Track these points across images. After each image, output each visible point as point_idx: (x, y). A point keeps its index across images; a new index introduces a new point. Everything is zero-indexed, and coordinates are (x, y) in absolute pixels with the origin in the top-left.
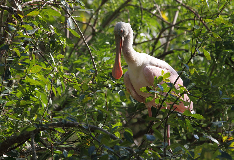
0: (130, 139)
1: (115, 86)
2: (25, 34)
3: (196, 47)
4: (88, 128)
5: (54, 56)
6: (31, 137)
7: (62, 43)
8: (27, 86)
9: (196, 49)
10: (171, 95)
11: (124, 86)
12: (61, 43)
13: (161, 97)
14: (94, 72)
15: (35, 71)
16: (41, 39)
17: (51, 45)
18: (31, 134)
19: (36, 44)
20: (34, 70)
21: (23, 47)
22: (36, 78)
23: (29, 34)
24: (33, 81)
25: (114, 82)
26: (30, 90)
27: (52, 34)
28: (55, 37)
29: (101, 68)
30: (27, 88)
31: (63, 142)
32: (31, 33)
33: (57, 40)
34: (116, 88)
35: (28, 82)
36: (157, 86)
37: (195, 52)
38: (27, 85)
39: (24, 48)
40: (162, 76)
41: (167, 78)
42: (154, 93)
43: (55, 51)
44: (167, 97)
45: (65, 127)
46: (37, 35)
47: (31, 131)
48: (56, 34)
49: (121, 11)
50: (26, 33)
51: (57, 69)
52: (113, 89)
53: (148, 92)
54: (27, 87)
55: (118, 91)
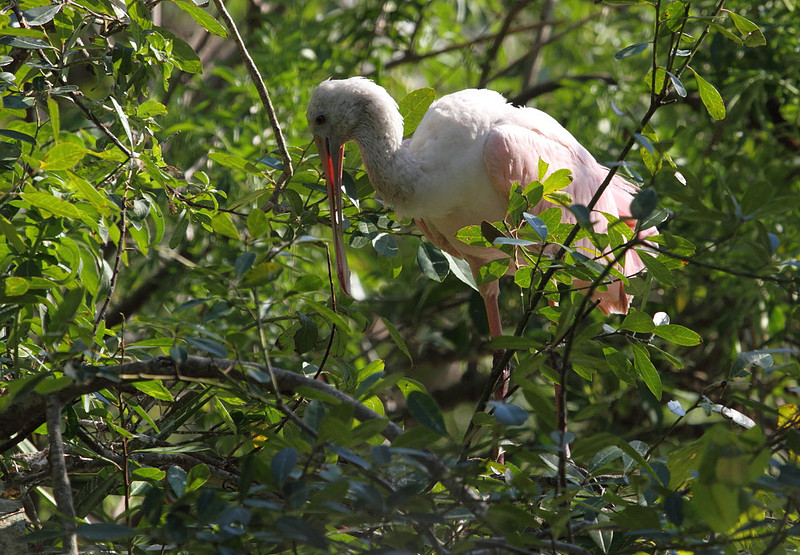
0: (433, 420)
1: (359, 220)
2: (16, 25)
3: (669, 69)
4: (268, 380)
5: (128, 108)
6: (48, 415)
7: (159, 59)
8: (31, 224)
9: (668, 76)
10: (576, 255)
11: (392, 217)
12: (153, 56)
13: (539, 261)
14: (280, 167)
15: (57, 164)
16: (77, 45)
17: (117, 65)
18: (48, 404)
19: (57, 62)
20: (55, 161)
21: (10, 74)
22: (63, 191)
23: (33, 23)
24: (51, 202)
25: (356, 203)
26: (40, 239)
27: (117, 21)
28: (130, 34)
29: (304, 152)
30: (31, 232)
31: (165, 436)
32: (39, 20)
33: (139, 48)
34: (365, 228)
35: (35, 205)
36: (523, 218)
37: (665, 89)
38: (29, 220)
39: (14, 78)
40: (542, 182)
41: (558, 192)
42: (509, 249)
43: (132, 88)
44: (562, 263)
45: (182, 378)
46: (62, 25)
47: (50, 394)
48: (135, 23)
50: (19, 19)
51: (141, 158)
52: (351, 230)
53: (488, 245)
54: (29, 227)
55: (373, 235)
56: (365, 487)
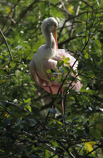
1: (27, 69)
3: (89, 37)
9: (89, 38)
10: (70, 76)
13: (62, 77)
14: (10, 58)
25: (26, 66)
29: (15, 55)
34: (27, 71)
37: (88, 41)
40: (64, 60)
41: (67, 62)
42: (57, 75)
44: (67, 78)
49: (33, 6)
52: (25, 71)
55: (29, 73)
56: (23, 127)
